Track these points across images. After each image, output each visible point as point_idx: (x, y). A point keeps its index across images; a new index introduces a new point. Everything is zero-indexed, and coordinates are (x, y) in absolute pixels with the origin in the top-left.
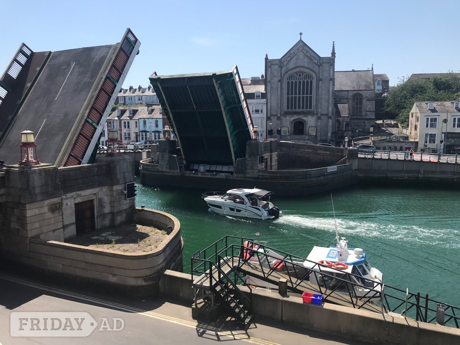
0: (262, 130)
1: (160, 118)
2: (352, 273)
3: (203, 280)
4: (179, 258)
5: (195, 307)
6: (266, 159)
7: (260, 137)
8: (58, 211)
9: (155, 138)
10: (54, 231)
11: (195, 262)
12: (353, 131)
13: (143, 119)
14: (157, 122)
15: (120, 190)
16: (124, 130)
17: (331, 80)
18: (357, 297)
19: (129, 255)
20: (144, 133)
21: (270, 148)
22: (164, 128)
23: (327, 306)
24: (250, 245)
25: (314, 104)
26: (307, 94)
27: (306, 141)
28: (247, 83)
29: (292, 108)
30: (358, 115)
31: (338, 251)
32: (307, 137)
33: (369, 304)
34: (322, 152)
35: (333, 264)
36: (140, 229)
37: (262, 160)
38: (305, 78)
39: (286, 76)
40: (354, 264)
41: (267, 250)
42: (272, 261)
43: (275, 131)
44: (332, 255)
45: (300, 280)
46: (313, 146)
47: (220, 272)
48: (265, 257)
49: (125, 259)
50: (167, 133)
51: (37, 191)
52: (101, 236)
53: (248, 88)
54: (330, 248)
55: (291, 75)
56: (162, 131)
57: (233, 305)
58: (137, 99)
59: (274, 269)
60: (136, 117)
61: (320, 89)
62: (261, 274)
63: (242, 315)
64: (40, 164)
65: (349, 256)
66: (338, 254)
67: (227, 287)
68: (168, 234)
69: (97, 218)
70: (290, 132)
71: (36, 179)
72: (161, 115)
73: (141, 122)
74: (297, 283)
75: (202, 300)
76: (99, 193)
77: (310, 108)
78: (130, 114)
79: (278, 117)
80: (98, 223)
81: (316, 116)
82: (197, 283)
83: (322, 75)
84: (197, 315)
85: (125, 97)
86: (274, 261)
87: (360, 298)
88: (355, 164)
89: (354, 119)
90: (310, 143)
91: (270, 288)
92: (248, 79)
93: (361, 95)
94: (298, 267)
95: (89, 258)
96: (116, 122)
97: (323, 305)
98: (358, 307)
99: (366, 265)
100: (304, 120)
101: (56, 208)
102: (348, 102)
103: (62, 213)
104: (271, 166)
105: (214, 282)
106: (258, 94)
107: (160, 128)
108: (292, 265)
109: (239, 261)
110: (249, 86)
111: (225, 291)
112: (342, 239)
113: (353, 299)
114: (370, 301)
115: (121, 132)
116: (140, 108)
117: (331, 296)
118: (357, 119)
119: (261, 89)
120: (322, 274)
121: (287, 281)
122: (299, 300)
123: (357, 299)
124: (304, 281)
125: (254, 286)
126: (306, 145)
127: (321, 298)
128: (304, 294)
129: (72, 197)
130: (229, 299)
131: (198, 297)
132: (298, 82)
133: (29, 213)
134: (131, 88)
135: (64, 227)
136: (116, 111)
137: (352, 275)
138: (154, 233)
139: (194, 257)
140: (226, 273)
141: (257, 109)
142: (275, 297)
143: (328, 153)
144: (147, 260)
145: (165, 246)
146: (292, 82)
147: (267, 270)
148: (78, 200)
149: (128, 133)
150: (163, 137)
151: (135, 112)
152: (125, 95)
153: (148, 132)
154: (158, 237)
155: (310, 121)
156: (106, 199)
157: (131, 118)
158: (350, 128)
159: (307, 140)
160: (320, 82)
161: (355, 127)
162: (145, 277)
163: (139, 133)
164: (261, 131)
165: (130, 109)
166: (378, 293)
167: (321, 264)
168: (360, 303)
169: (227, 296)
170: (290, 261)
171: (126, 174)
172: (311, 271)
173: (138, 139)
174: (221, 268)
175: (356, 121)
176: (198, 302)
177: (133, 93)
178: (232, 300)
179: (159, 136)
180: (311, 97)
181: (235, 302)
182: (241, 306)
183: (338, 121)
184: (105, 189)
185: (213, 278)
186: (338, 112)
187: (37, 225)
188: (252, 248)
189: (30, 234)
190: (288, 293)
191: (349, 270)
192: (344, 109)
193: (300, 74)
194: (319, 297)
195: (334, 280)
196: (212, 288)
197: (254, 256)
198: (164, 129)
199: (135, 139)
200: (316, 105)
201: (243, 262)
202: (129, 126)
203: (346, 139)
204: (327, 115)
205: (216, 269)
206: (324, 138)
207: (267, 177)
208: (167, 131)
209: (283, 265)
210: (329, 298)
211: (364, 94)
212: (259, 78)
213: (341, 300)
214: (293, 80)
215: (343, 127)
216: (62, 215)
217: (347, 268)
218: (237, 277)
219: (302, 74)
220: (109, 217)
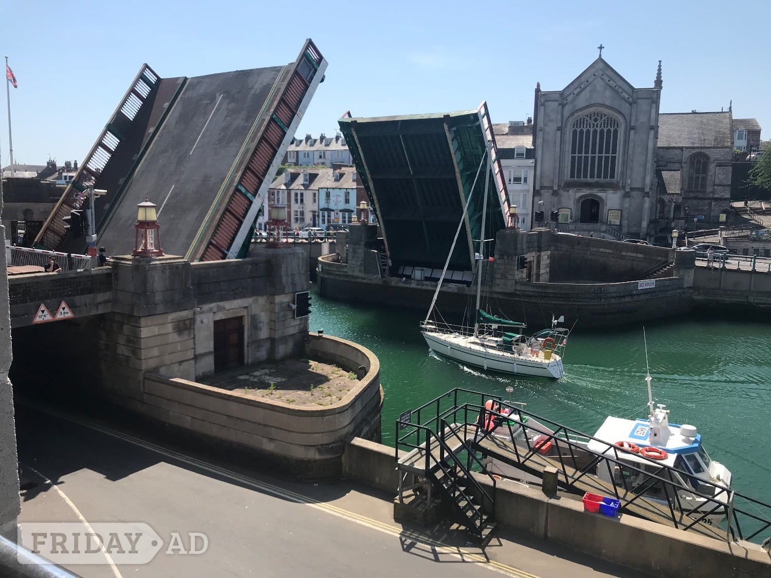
0: (524, 211)
1: (352, 189)
2: (674, 466)
3: (414, 459)
4: (376, 418)
5: (398, 502)
6: (530, 262)
7: (520, 225)
8: (187, 332)
9: (344, 222)
10: (181, 362)
11: (402, 428)
12: (688, 219)
13: (326, 190)
14: (347, 194)
15: (285, 302)
16: (295, 207)
17: (652, 128)
18: (682, 510)
19: (296, 409)
20: (326, 213)
21: (537, 243)
22: (358, 204)
23: (626, 519)
24: (496, 407)
25: (618, 169)
26: (607, 152)
27: (603, 234)
28: (501, 131)
29: (579, 176)
30: (699, 191)
31: (652, 427)
32: (604, 228)
33: (704, 524)
34: (629, 254)
35: (641, 448)
36: (315, 368)
37: (522, 263)
38: (604, 124)
39: (571, 121)
40: (680, 452)
41: (524, 417)
42: (533, 437)
43: (548, 215)
44: (639, 433)
45: (580, 472)
46: (615, 243)
47: (444, 447)
48: (522, 428)
49: (289, 414)
50: (363, 213)
51: (158, 297)
52: (253, 376)
53: (504, 140)
54: (637, 421)
55: (581, 119)
56: (355, 210)
57: (462, 504)
58: (317, 155)
59: (535, 450)
60: (315, 186)
61: (631, 144)
62: (514, 458)
63: (478, 523)
64: (163, 256)
65: (670, 437)
66: (650, 432)
67: (453, 473)
68: (360, 378)
69: (248, 346)
70: (573, 218)
71: (156, 279)
72: (355, 183)
73: (323, 194)
74: (576, 477)
75: (410, 492)
76: (253, 306)
77: (612, 176)
78: (306, 180)
79: (554, 191)
80: (250, 355)
81: (622, 191)
82: (404, 462)
83: (636, 120)
84: (402, 516)
85: (297, 152)
86: (536, 437)
87: (687, 513)
88: (689, 278)
89: (692, 198)
90: (609, 238)
91: (527, 482)
92: (504, 125)
93: (706, 157)
94: (578, 449)
95: (234, 409)
96: (283, 192)
97: (619, 517)
98: (684, 527)
99: (702, 456)
100: (600, 198)
101: (185, 327)
102: (682, 168)
103: (194, 335)
104: (538, 275)
105: (432, 464)
106: (520, 151)
107: (353, 205)
108: (567, 446)
109: (477, 431)
110: (505, 137)
111: (451, 481)
112: (659, 408)
113: (675, 512)
114: (705, 520)
115: (289, 210)
116: (321, 171)
117: (634, 504)
118: (696, 198)
119: (526, 141)
120: (619, 465)
121: (557, 472)
122: (578, 505)
123: (682, 514)
124: (587, 474)
125: (500, 475)
126: (602, 241)
127: (617, 505)
128: (586, 496)
129: (210, 310)
130: (457, 493)
131: (406, 486)
132: (592, 130)
133: (145, 333)
134: (308, 138)
135: (196, 358)
136: (284, 174)
137: (675, 471)
138: (336, 376)
139: (401, 420)
140: (453, 450)
141: (518, 175)
142: (536, 497)
143: (641, 256)
144: (324, 419)
145: (354, 398)
146: (581, 132)
147: (523, 451)
148: (220, 316)
149: (300, 212)
150: (356, 219)
151: (313, 177)
152: (298, 149)
153: (333, 211)
154: (342, 383)
155: (612, 200)
156: (264, 317)
157: (306, 187)
158: (682, 213)
159: (604, 232)
160: (632, 132)
161: (692, 213)
162: (320, 446)
163: (319, 213)
164: (522, 214)
165: (305, 173)
166: (722, 507)
167: (619, 447)
168: (687, 521)
169: (454, 487)
170: (566, 439)
171: (297, 278)
172: (600, 458)
173: (317, 222)
174: (446, 442)
175: (695, 202)
176: (405, 494)
177: (312, 145)
178: (462, 496)
179: (350, 218)
180: (614, 158)
181: (466, 500)
182: (477, 507)
183: (661, 202)
184: (262, 300)
185: (431, 457)
186: (661, 186)
187: (155, 352)
188: (500, 412)
189: (144, 366)
190: (558, 492)
191: (670, 461)
192: (673, 180)
193: (596, 118)
194: (613, 503)
195: (641, 476)
196: (429, 473)
198: (358, 207)
199: (311, 222)
200: (622, 173)
201: (483, 435)
202: (302, 201)
203: (675, 234)
204: (642, 190)
205: (437, 443)
206: (634, 230)
207: (530, 294)
208: (363, 210)
209: (551, 446)
210: (629, 507)
211: (713, 155)
212: (524, 124)
213: (654, 512)
214: (583, 127)
215: (669, 211)
216: (194, 338)
217: (666, 457)
218: (471, 458)
219: (599, 118)
220: (267, 345)
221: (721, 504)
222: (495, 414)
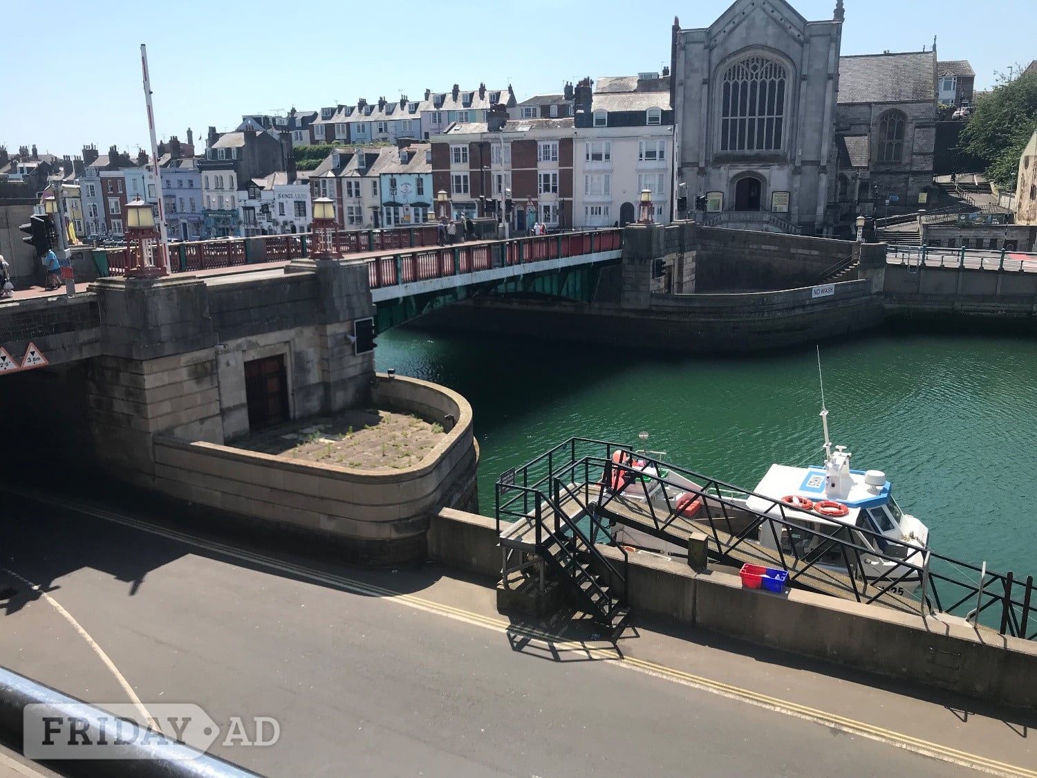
0: (661, 198)
1: (427, 174)
2: (856, 525)
3: (520, 532)
4: (470, 482)
5: (503, 588)
6: (670, 267)
7: (655, 217)
8: (208, 378)
9: (417, 220)
10: (202, 420)
11: (504, 492)
12: (878, 202)
13: (390, 176)
14: (420, 181)
15: (341, 333)
16: (349, 202)
17: (830, 77)
18: (865, 579)
19: (363, 474)
20: (392, 208)
21: (678, 239)
22: (436, 195)
23: (795, 595)
24: (626, 459)
25: (785, 136)
26: (770, 113)
27: (765, 226)
28: (627, 87)
29: (733, 148)
30: (892, 164)
31: (828, 475)
32: (766, 217)
33: (893, 595)
34: (800, 251)
35: (814, 504)
36: (386, 421)
37: (659, 269)
38: (766, 74)
39: (722, 70)
40: (864, 506)
41: (664, 470)
42: (675, 496)
43: (692, 201)
44: (812, 484)
45: (737, 537)
46: (782, 237)
47: (559, 514)
48: (660, 485)
49: (353, 482)
50: (442, 207)
51: (165, 333)
52: (302, 434)
53: (631, 99)
54: (810, 469)
55: (734, 67)
56: (432, 204)
57: (585, 586)
58: (375, 128)
59: (678, 513)
60: (375, 171)
61: (802, 101)
62: (651, 523)
63: (606, 609)
64: (168, 275)
65: (852, 488)
66: (826, 482)
67: (572, 547)
68: (446, 431)
69: (293, 395)
70: (726, 205)
71: (160, 307)
72: (430, 166)
73: (386, 182)
74: (731, 544)
75: (518, 574)
76: (297, 340)
77: (778, 146)
78: (361, 163)
79: (700, 168)
80: (296, 406)
81: (791, 167)
82: (509, 536)
83: (809, 67)
84: (507, 605)
85: (348, 124)
86: (680, 496)
87: (873, 581)
88: (878, 280)
89: (882, 173)
90: (774, 231)
91: (669, 554)
92: (631, 79)
93: (902, 115)
94: (734, 509)
95: (279, 478)
96: (331, 182)
97: (787, 592)
98: (868, 600)
99: (891, 509)
100: (761, 176)
101: (205, 372)
102: (870, 131)
103: (219, 382)
104: (680, 284)
105: (545, 537)
106: (654, 114)
107: (428, 196)
108: (719, 505)
109: (602, 491)
110: (633, 95)
111: (570, 557)
112: (838, 450)
113: (857, 582)
114: (896, 589)
115: (340, 206)
116: (382, 151)
117: (806, 575)
118: (887, 172)
119: (662, 101)
120: (787, 526)
121: (707, 539)
122: (735, 581)
123: (866, 583)
124: (745, 540)
125: (633, 546)
126: (765, 235)
127: (784, 578)
128: (745, 568)
129: (238, 347)
130: (578, 573)
131: (511, 567)
132: (749, 83)
133: (150, 382)
134: (362, 104)
135: (223, 413)
136: (330, 157)
137: (859, 530)
138: (415, 429)
139: (502, 481)
140: (571, 517)
141: (651, 148)
142: (680, 573)
143: (816, 253)
144: (401, 486)
145: (440, 457)
146: (736, 85)
147: (662, 515)
148: (252, 355)
149: (356, 208)
150: (434, 217)
151: (371, 159)
152: (349, 119)
153: (401, 205)
154: (424, 438)
155: (777, 178)
156: (312, 354)
157: (363, 173)
158: (870, 194)
159: (768, 222)
160: (804, 84)
161: (884, 194)
162: (397, 522)
163: (382, 207)
164: (659, 202)
165: (360, 153)
166: (916, 572)
167: (787, 503)
168: (872, 591)
169: (574, 565)
170: (717, 496)
171: (355, 299)
172: (762, 519)
173: (380, 222)
174: (562, 508)
175: (887, 178)
176: (511, 576)
177: (368, 114)
178: (584, 577)
179: (425, 215)
180: (779, 121)
181: (590, 580)
182: (605, 589)
183: (843, 178)
184: (308, 332)
185: (542, 528)
186: (843, 157)
187: (166, 407)
188: (631, 466)
189: (153, 427)
190: (709, 565)
191: (851, 518)
192: (859, 149)
193: (755, 65)
194: (778, 575)
195: (815, 539)
196: (541, 548)
197: (635, 483)
198: (436, 199)
199: (372, 223)
200: (791, 141)
201: (610, 496)
202: (358, 193)
203: (860, 222)
204: (816, 163)
205: (551, 510)
206: (806, 218)
207: (671, 309)
208: (442, 203)
209: (699, 505)
210: (800, 579)
211: (911, 111)
212: (658, 76)
213: (830, 583)
214: (738, 79)
215: (853, 192)
216: (218, 387)
217: (846, 513)
218: (595, 526)
219: (759, 65)
220: (320, 392)
221: (913, 568)
222: (625, 469)
